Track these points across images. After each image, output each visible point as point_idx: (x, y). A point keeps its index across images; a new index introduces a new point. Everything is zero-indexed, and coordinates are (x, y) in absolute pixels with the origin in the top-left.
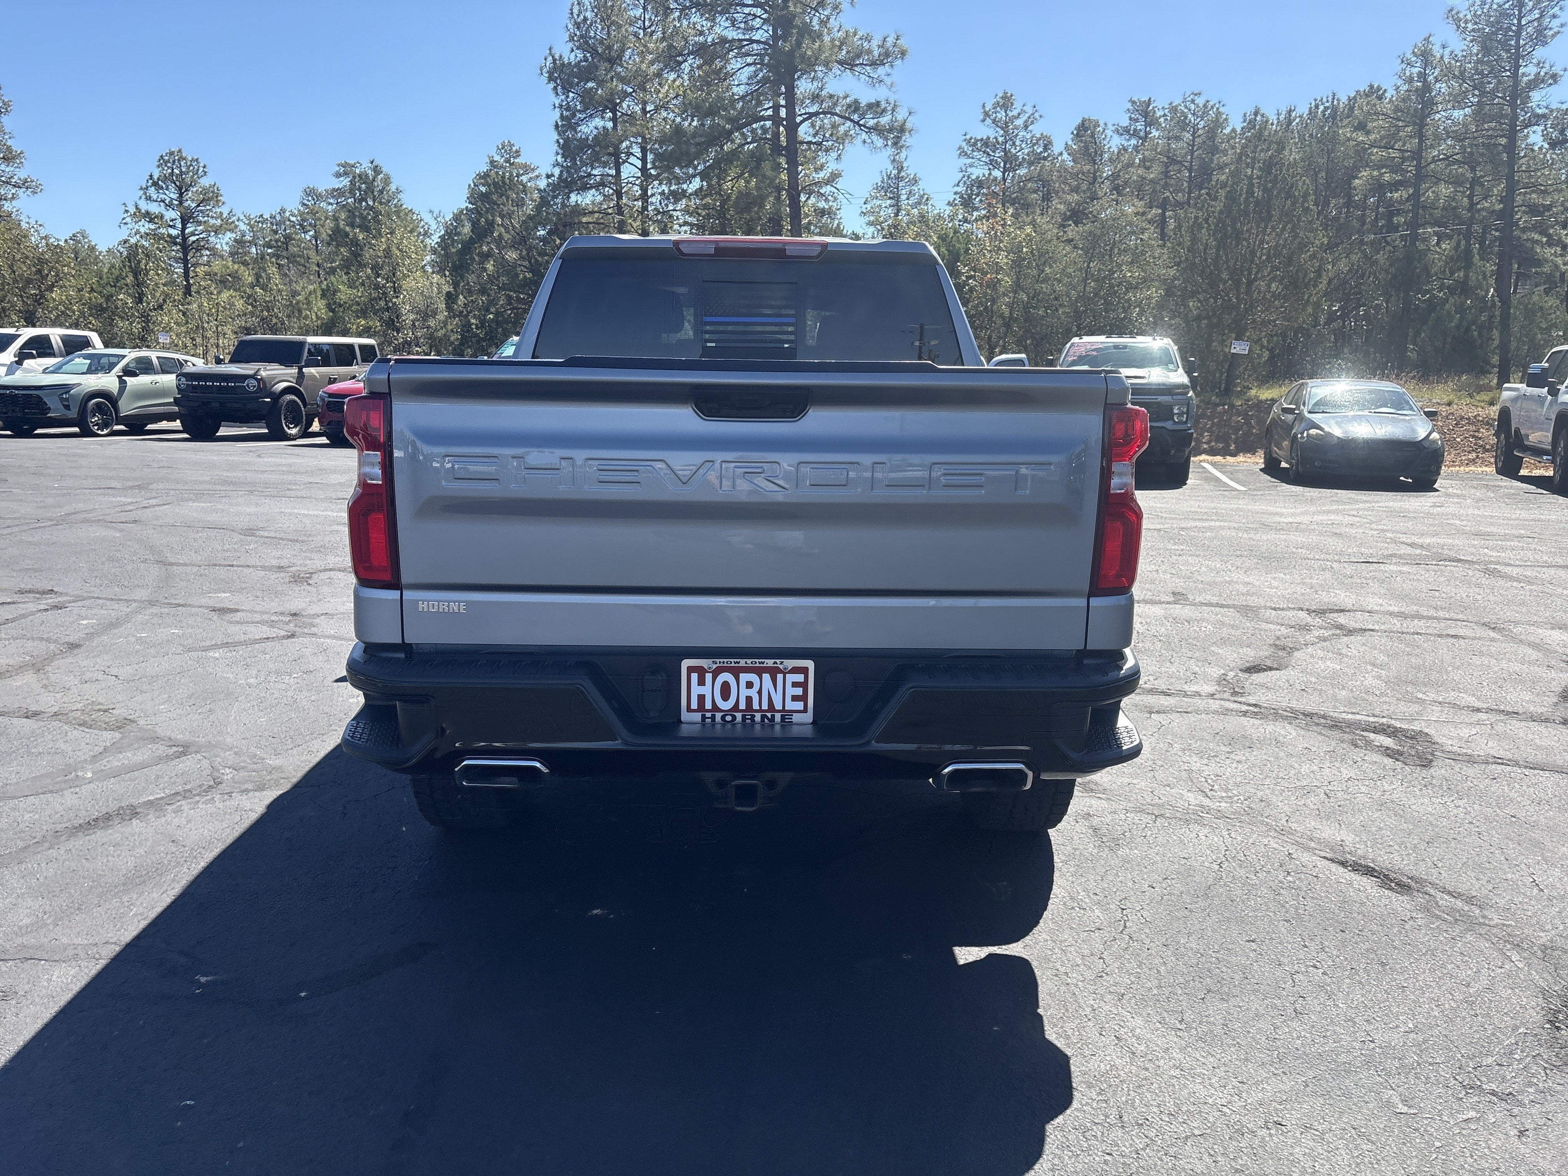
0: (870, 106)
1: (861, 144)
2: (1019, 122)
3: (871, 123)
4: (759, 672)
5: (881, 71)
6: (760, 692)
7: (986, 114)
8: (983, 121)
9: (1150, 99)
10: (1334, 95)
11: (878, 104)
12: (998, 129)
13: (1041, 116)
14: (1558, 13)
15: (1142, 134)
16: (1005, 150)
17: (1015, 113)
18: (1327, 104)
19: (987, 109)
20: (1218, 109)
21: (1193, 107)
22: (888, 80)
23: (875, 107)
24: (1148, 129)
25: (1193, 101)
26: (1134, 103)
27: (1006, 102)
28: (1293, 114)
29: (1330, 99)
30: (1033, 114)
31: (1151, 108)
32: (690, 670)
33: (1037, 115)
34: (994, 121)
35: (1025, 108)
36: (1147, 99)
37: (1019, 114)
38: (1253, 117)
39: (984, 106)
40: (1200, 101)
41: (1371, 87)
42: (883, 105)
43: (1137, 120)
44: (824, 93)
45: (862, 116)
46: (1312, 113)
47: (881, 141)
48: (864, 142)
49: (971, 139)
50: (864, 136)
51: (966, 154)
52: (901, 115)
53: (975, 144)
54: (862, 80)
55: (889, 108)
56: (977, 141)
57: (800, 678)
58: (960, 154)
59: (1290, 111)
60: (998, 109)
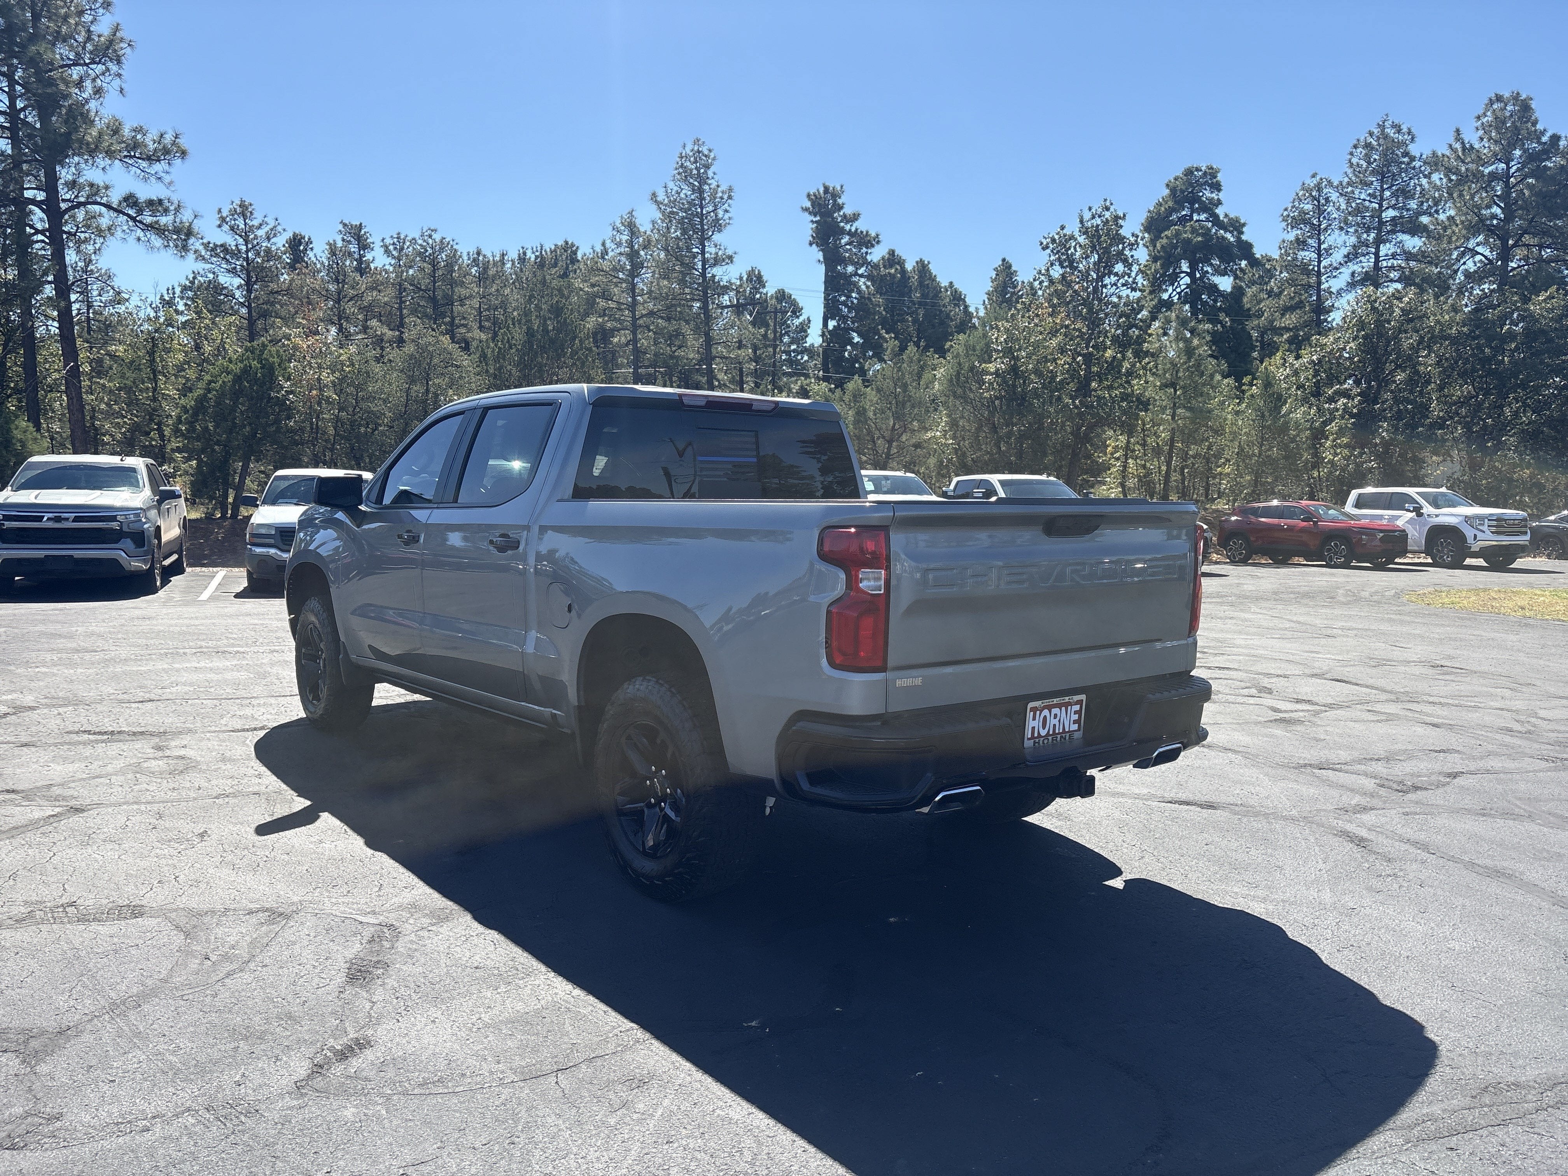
0: (150, 203)
1: (135, 241)
2: (261, 233)
3: (148, 220)
4: (1059, 706)
5: (158, 167)
6: (1059, 721)
7: (223, 220)
8: (220, 226)
9: (361, 224)
10: (542, 247)
11: (160, 202)
12: (237, 237)
13: (284, 230)
14: (728, 208)
15: (356, 256)
16: (247, 259)
17: (256, 223)
18: (538, 254)
19: (224, 215)
20: (452, 246)
21: (430, 241)
22: (167, 178)
23: (155, 205)
24: (362, 252)
25: (430, 236)
26: (345, 225)
27: (244, 210)
28: (506, 258)
29: (539, 249)
30: (275, 227)
31: (363, 232)
32: (1032, 709)
33: (279, 228)
34: (232, 228)
35: (266, 219)
36: (358, 224)
37: (261, 225)
38: (475, 256)
39: (220, 211)
40: (437, 237)
41: (567, 243)
42: (166, 203)
43: (349, 242)
44: (81, 180)
45: (140, 212)
46: (522, 259)
47: (160, 240)
48: (139, 239)
49: (209, 243)
50: (140, 233)
51: (204, 259)
52: (186, 216)
53: (212, 250)
54: (132, 172)
55: (172, 208)
56: (216, 246)
57: (1077, 708)
58: (197, 258)
59: (503, 254)
60: (236, 216)
